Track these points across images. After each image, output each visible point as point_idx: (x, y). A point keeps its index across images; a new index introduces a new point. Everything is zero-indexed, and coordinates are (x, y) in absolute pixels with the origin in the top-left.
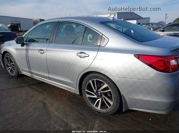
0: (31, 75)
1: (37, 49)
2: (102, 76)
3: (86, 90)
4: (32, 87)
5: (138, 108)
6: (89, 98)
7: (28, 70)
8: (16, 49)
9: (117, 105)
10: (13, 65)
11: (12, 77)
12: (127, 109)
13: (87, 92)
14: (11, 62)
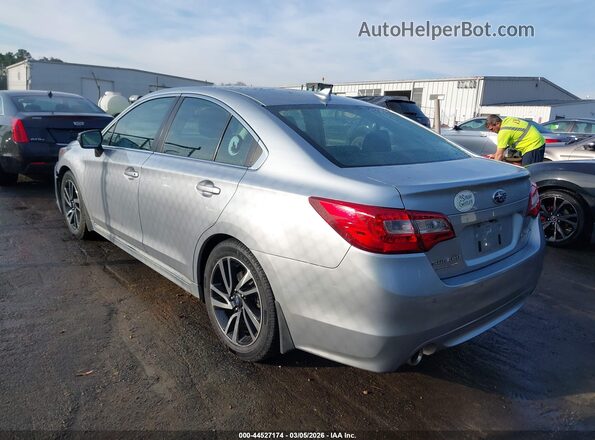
0: (110, 237)
1: (123, 166)
2: (241, 250)
3: (212, 286)
4: (107, 267)
5: (315, 347)
6: (217, 308)
7: (104, 221)
8: (87, 163)
9: (269, 333)
10: (78, 205)
11: (73, 238)
12: (291, 348)
13: (213, 292)
14: (75, 196)
